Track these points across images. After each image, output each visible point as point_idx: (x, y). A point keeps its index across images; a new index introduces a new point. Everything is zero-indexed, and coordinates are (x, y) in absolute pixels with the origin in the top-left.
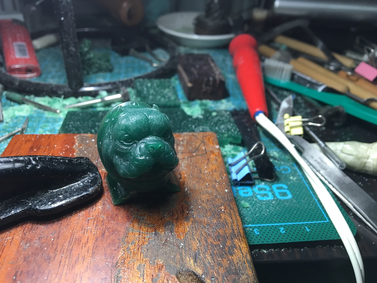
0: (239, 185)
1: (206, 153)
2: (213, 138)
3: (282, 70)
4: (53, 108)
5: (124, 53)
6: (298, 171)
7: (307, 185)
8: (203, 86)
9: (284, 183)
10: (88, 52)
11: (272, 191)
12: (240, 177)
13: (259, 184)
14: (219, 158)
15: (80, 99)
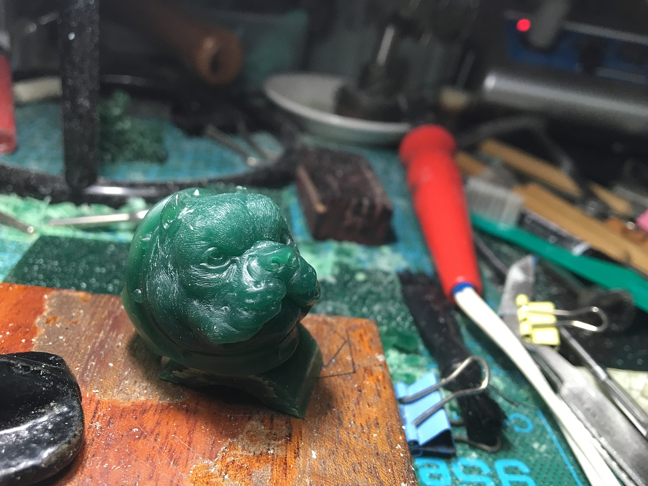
0: (421, 454)
1: (354, 372)
2: (370, 335)
3: (502, 203)
4: (21, 222)
5: (194, 131)
6: (549, 428)
7: (571, 468)
8: (349, 214)
9: (520, 459)
10: (120, 118)
11: (494, 476)
12: (424, 435)
13: (464, 455)
14: (385, 388)
15: (85, 209)
